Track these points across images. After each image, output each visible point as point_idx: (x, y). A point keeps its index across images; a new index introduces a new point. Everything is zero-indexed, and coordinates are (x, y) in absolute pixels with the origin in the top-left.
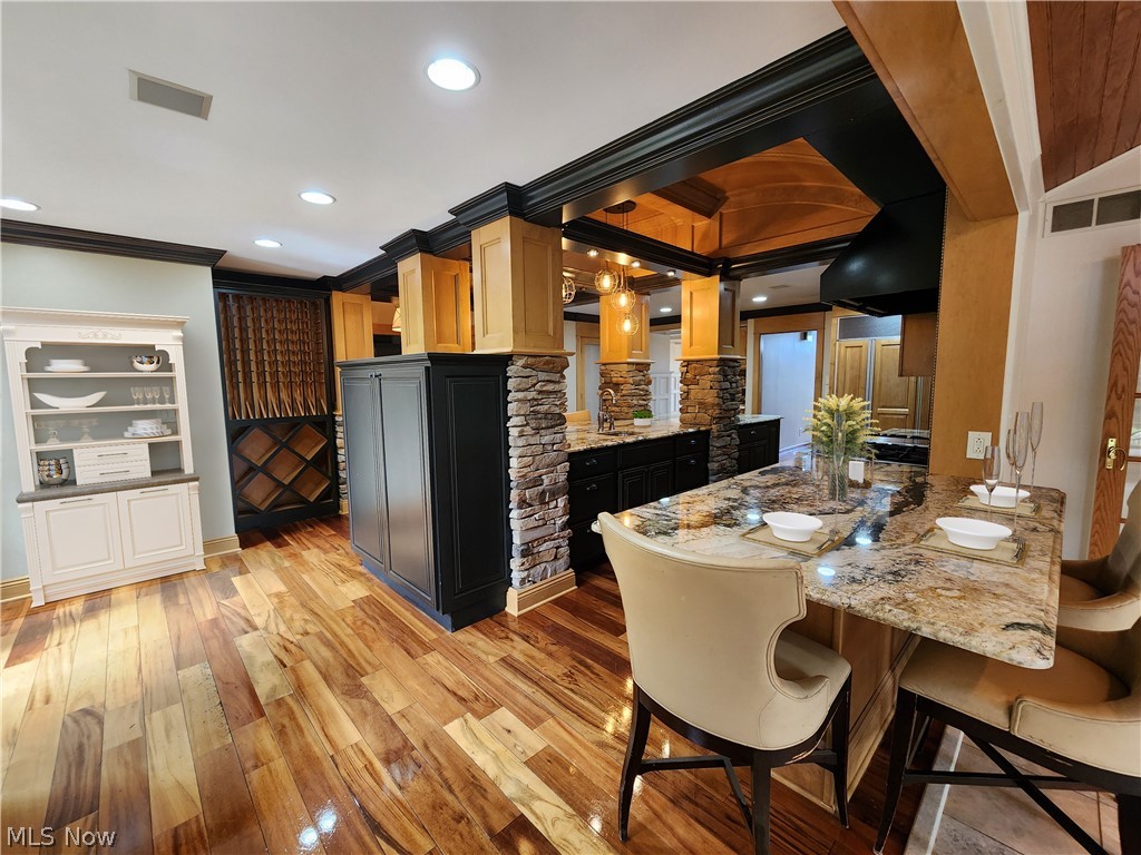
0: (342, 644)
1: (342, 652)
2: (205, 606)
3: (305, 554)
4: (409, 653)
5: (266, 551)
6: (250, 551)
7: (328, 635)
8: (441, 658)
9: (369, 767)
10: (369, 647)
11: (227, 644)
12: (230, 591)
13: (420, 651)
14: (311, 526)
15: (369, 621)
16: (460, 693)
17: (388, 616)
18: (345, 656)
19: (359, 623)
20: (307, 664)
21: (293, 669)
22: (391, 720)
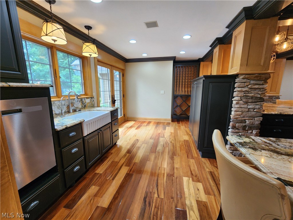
0: (176, 147)
1: (175, 149)
2: (160, 130)
3: (182, 126)
4: (188, 157)
5: (175, 124)
6: (173, 123)
7: (175, 145)
8: (194, 162)
9: (164, 174)
10: (180, 151)
11: (158, 139)
12: (165, 129)
13: (190, 158)
14: (187, 121)
15: (184, 146)
16: (193, 172)
17: (189, 146)
18: (175, 150)
19: (182, 145)
20: (167, 148)
21: (165, 148)
22: (174, 168)
